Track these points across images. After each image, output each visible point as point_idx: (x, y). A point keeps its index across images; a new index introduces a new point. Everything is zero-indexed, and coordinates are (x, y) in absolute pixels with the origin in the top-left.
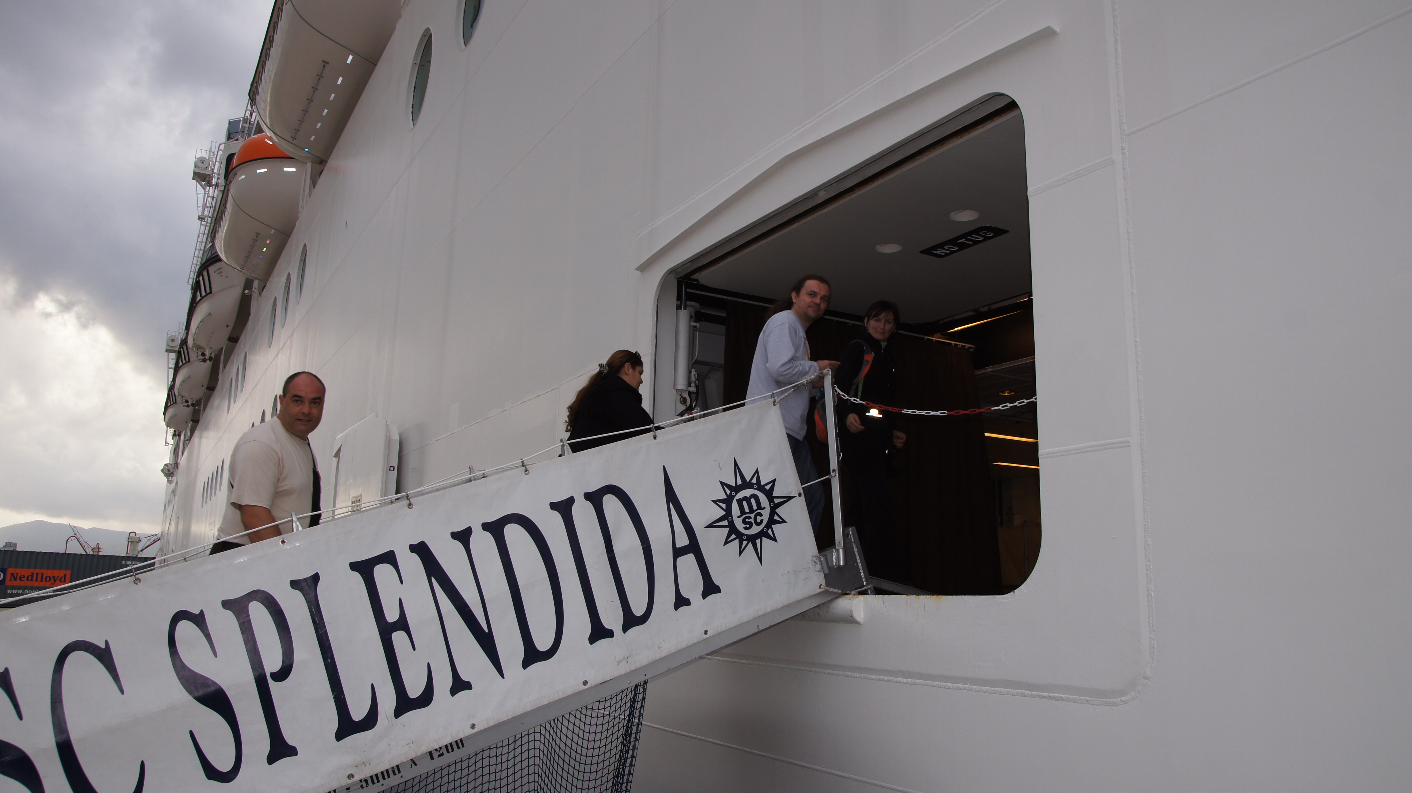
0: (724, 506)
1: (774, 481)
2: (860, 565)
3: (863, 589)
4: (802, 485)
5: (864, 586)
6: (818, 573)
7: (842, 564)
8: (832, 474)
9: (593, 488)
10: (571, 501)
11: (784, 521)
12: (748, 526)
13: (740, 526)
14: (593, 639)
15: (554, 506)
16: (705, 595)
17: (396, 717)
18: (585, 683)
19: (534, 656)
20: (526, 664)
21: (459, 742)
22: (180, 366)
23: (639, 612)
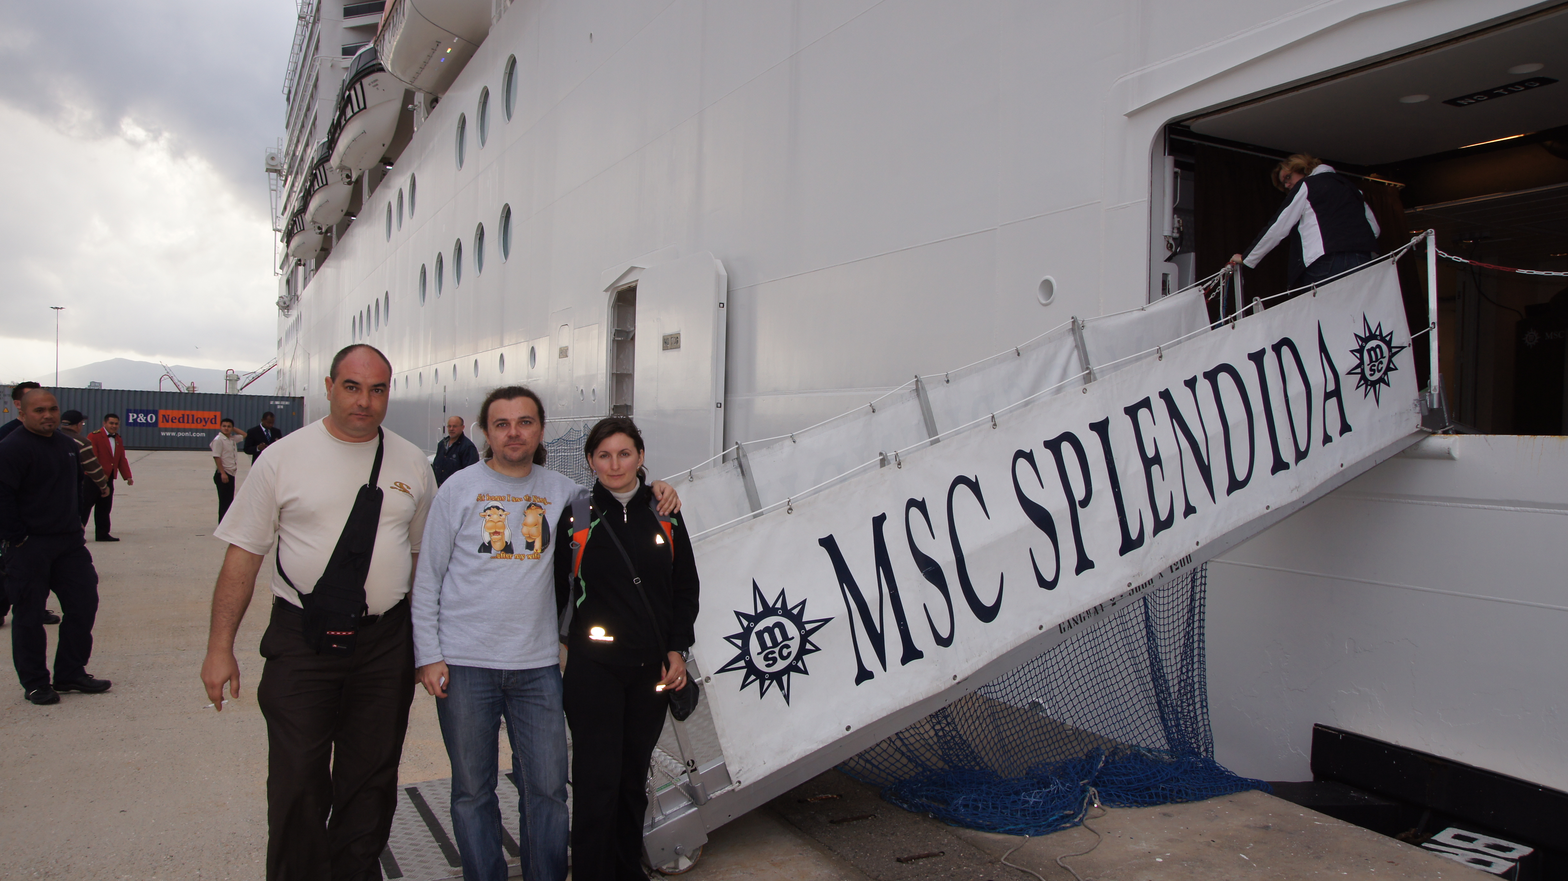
0: (1358, 355)
1: (1391, 333)
2: (1444, 408)
3: (1446, 428)
4: (1411, 336)
5: (1446, 427)
6: (1417, 414)
7: (1435, 406)
8: (1431, 326)
9: (1275, 342)
10: (1263, 352)
11: (1396, 369)
12: (1372, 373)
13: (1367, 372)
14: (1274, 471)
15: (1251, 357)
16: (1341, 434)
17: (1154, 536)
18: (1268, 507)
19: (1235, 485)
20: (1229, 492)
21: (1188, 557)
22: (315, 189)
23: (1302, 448)
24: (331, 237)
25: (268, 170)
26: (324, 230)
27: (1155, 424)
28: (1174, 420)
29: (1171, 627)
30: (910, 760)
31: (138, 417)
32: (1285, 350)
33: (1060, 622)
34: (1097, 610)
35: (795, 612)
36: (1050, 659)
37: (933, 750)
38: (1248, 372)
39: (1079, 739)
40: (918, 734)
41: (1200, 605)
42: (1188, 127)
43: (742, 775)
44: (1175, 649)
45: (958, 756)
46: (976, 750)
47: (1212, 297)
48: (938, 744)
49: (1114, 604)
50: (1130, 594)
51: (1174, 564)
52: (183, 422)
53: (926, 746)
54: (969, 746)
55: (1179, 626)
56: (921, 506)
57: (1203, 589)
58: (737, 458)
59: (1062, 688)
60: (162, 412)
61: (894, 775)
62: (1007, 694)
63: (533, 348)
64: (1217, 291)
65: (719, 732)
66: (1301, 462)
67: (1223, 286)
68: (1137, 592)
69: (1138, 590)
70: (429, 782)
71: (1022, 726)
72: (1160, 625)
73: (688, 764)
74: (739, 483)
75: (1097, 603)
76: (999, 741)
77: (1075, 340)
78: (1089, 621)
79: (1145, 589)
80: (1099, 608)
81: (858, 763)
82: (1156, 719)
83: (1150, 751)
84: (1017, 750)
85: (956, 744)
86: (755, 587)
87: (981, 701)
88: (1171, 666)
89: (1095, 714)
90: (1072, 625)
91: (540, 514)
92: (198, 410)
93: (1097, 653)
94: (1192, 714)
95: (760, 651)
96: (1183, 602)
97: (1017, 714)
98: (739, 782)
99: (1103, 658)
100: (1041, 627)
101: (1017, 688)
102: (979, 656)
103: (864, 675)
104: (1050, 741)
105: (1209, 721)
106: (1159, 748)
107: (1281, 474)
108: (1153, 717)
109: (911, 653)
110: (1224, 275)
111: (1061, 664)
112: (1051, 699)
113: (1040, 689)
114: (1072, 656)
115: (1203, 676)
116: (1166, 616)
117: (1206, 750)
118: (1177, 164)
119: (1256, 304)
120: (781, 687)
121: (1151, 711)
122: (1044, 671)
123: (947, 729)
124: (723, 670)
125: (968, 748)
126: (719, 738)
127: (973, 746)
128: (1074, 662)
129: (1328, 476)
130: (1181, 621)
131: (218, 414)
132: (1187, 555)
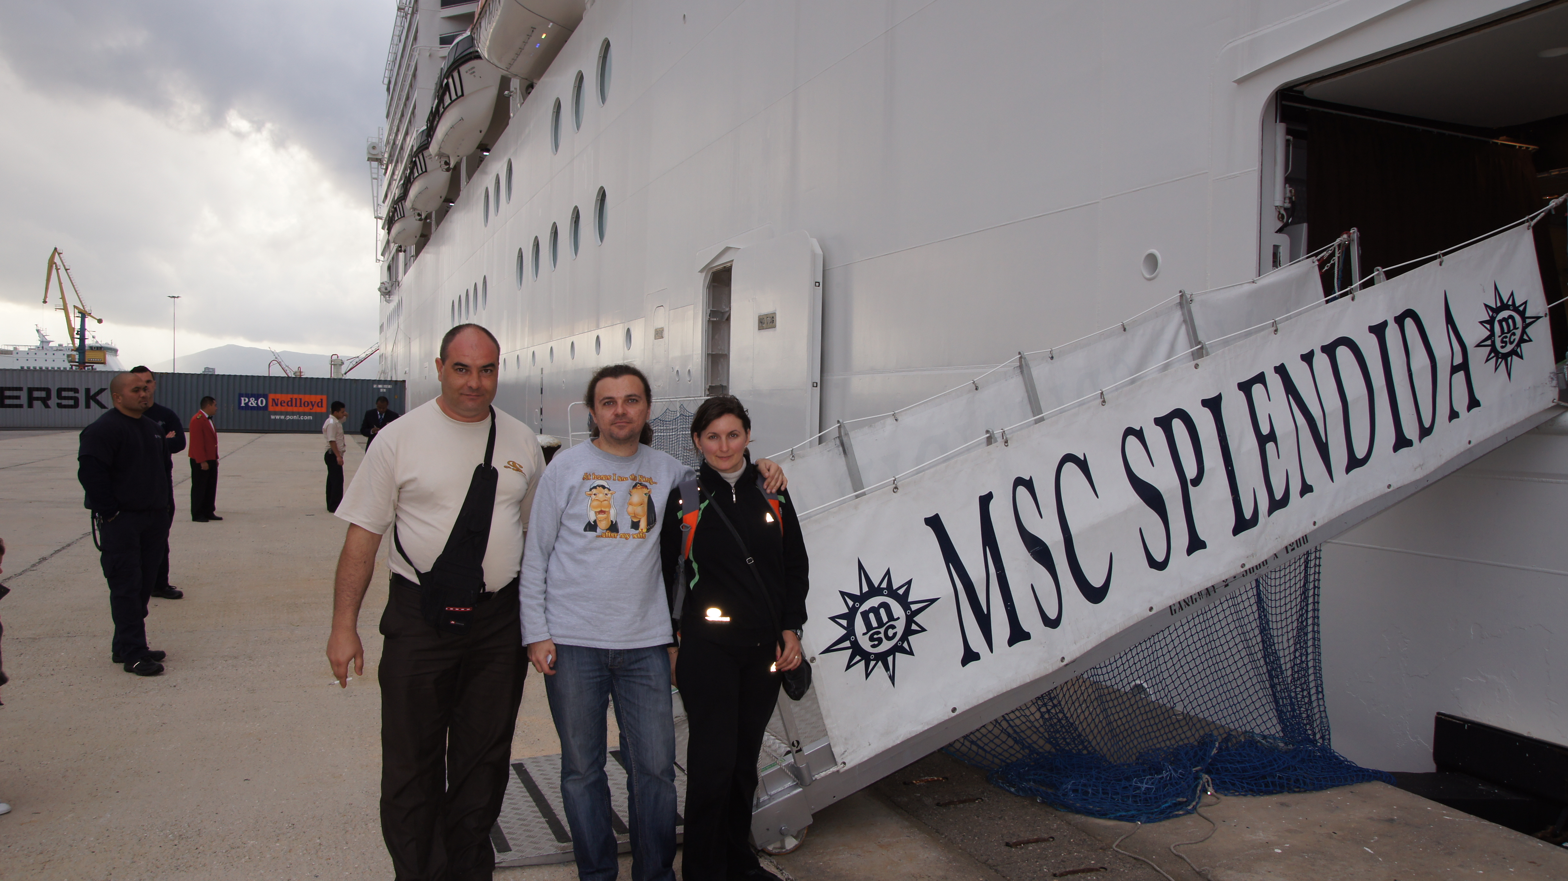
0: (1488, 326)
1: (1525, 303)
4: (1547, 306)
6: (1554, 388)
9: (1398, 313)
10: (1385, 324)
11: (1530, 341)
12: (1504, 345)
13: (1498, 345)
14: (1396, 448)
15: (1372, 329)
16: (1469, 409)
17: (1269, 516)
18: (1389, 486)
19: (1354, 463)
20: (1348, 470)
21: (1305, 538)
22: (415, 176)
23: (1427, 424)
24: (430, 223)
25: (369, 159)
26: (423, 217)
27: (1270, 400)
28: (1290, 396)
29: (1283, 609)
30: (1016, 742)
31: (249, 401)
32: (1409, 323)
33: (1171, 603)
34: (1209, 592)
35: (901, 592)
36: (1159, 641)
37: (1040, 732)
38: (1369, 346)
39: (1190, 724)
40: (1024, 716)
41: (1315, 587)
42: (1302, 92)
43: (847, 756)
44: (1287, 632)
45: (1064, 739)
46: (1083, 734)
47: (1326, 268)
48: (1044, 726)
49: (1226, 586)
50: (1243, 576)
51: (1290, 545)
52: (292, 406)
53: (1033, 728)
54: (1076, 729)
55: (1291, 608)
56: (1029, 485)
57: (1317, 571)
58: (839, 437)
59: (1172, 671)
60: (271, 396)
61: (1000, 757)
62: (1114, 677)
63: (628, 330)
64: (1332, 262)
65: (824, 713)
66: (1426, 439)
67: (1339, 257)
68: (1250, 573)
69: (1252, 571)
70: (535, 758)
71: (1130, 710)
72: (1272, 608)
73: (793, 745)
74: (841, 461)
75: (1209, 585)
76: (1107, 725)
77: (1183, 314)
78: (1201, 603)
79: (1259, 570)
80: (1211, 590)
81: (963, 744)
82: (1270, 704)
83: (1264, 737)
84: (1125, 734)
85: (1063, 726)
86: (861, 567)
87: (1088, 684)
88: (1284, 649)
89: (1206, 698)
90: (1183, 607)
91: (646, 494)
92: (305, 394)
93: (1208, 635)
94: (1306, 700)
95: (866, 631)
96: (1295, 584)
97: (1125, 698)
98: (844, 763)
99: (1214, 641)
100: (1151, 609)
101: (1125, 670)
102: (1088, 637)
103: (970, 656)
104: (1160, 726)
105: (1325, 708)
106: (1274, 734)
107: (1404, 451)
108: (1268, 703)
109: (1018, 635)
110: (1339, 246)
111: (1171, 647)
112: (1161, 682)
113: (1148, 672)
114: (1182, 638)
115: (1317, 661)
116: (1278, 598)
117: (1323, 737)
118: (1289, 132)
119: (1377, 275)
120: (887, 668)
121: (1265, 696)
122: (1153, 653)
123: (1053, 711)
124: (828, 651)
125: (1075, 731)
126: (824, 718)
127: (1080, 729)
128: (1184, 645)
129: (1455, 454)
130: (1294, 604)
131: (324, 398)
132: (1304, 535)
